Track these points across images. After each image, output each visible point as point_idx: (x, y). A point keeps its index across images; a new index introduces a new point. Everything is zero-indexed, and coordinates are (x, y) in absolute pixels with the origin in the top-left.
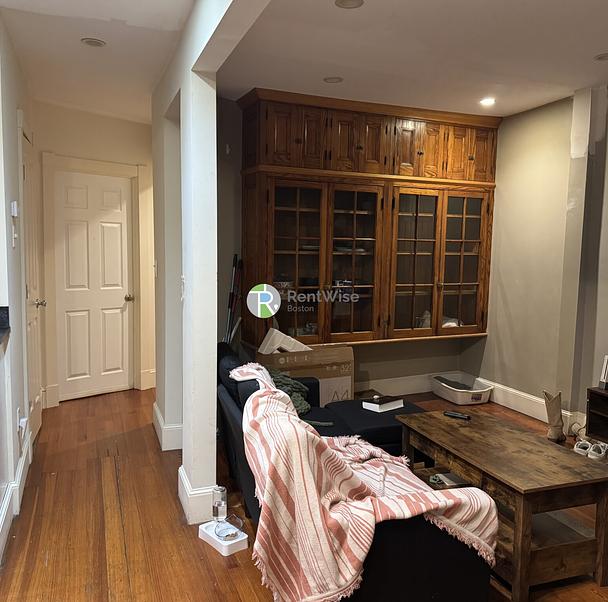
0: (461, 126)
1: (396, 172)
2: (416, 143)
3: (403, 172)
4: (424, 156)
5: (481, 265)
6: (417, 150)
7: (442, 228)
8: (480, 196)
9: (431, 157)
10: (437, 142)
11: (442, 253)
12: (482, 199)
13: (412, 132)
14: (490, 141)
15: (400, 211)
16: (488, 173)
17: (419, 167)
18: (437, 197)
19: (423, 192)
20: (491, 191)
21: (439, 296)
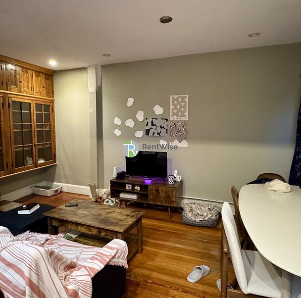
0: (38, 71)
1: (9, 90)
2: (18, 76)
3: (12, 90)
4: (22, 83)
5: (52, 134)
6: (18, 80)
7: (34, 118)
8: (48, 104)
9: (26, 84)
10: (28, 78)
11: (35, 129)
12: (50, 105)
13: (15, 71)
14: (50, 80)
15: (13, 110)
16: (51, 94)
17: (20, 88)
18: (30, 104)
19: (23, 101)
20: (53, 102)
21: (36, 149)
